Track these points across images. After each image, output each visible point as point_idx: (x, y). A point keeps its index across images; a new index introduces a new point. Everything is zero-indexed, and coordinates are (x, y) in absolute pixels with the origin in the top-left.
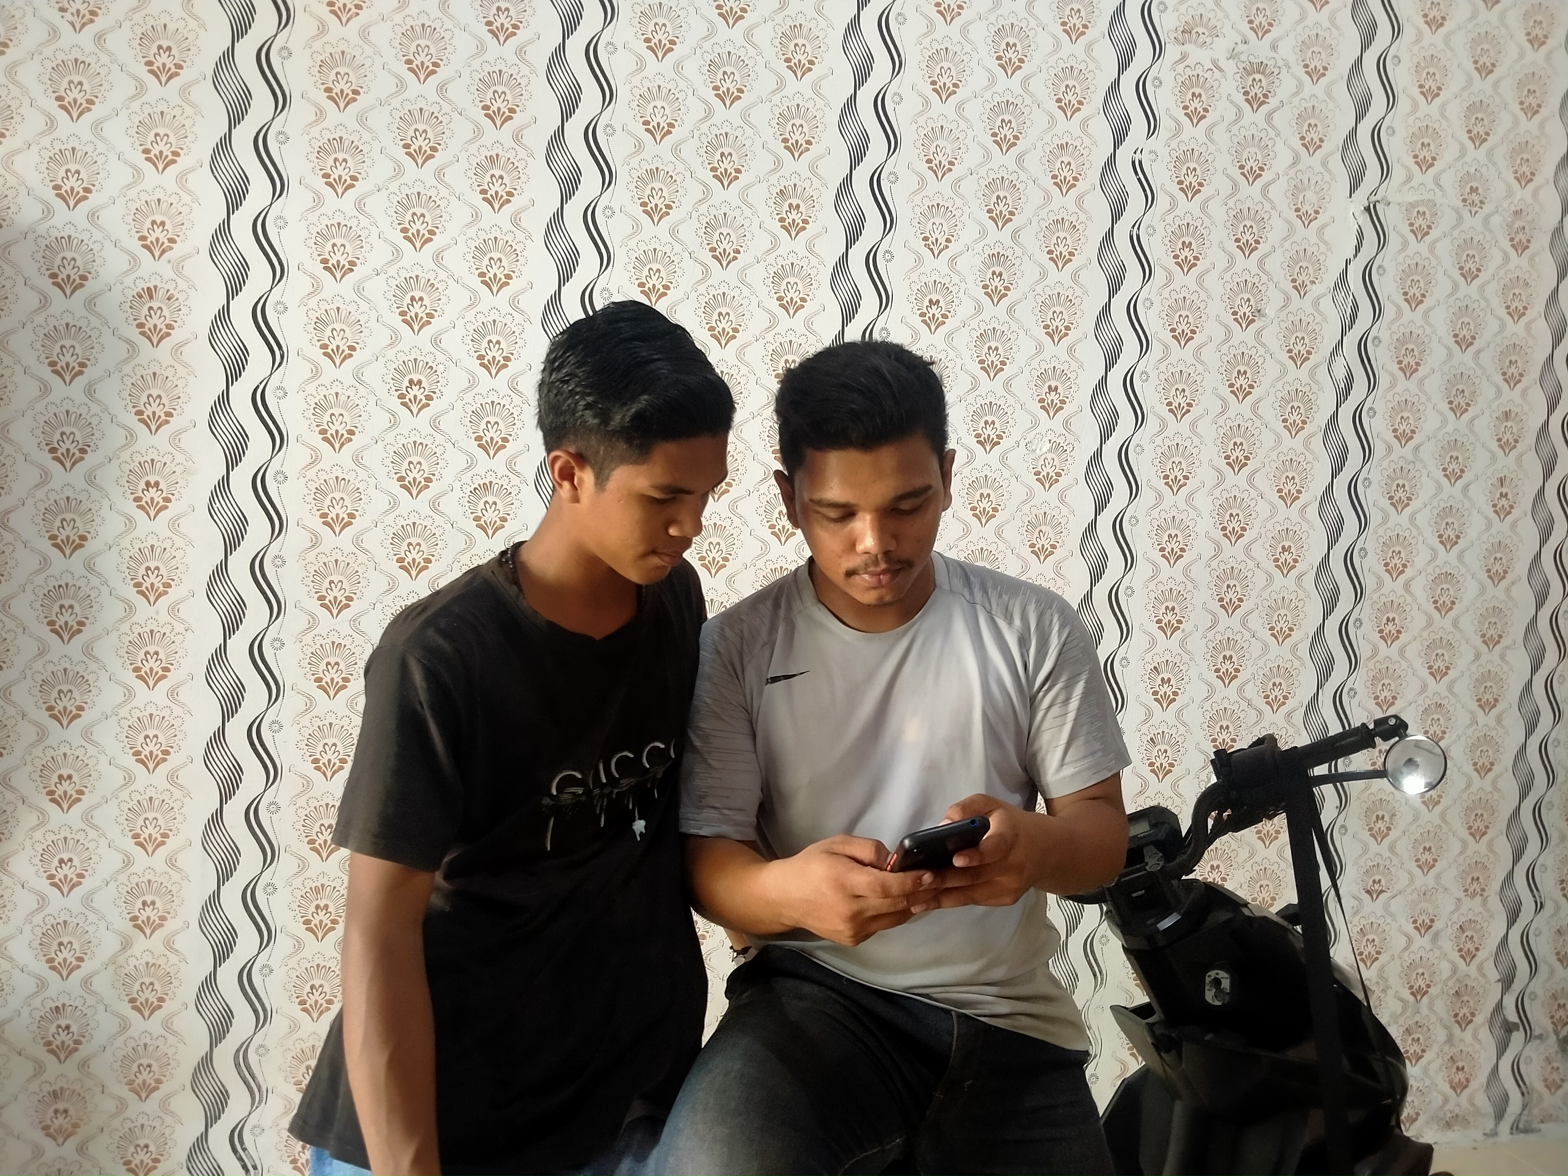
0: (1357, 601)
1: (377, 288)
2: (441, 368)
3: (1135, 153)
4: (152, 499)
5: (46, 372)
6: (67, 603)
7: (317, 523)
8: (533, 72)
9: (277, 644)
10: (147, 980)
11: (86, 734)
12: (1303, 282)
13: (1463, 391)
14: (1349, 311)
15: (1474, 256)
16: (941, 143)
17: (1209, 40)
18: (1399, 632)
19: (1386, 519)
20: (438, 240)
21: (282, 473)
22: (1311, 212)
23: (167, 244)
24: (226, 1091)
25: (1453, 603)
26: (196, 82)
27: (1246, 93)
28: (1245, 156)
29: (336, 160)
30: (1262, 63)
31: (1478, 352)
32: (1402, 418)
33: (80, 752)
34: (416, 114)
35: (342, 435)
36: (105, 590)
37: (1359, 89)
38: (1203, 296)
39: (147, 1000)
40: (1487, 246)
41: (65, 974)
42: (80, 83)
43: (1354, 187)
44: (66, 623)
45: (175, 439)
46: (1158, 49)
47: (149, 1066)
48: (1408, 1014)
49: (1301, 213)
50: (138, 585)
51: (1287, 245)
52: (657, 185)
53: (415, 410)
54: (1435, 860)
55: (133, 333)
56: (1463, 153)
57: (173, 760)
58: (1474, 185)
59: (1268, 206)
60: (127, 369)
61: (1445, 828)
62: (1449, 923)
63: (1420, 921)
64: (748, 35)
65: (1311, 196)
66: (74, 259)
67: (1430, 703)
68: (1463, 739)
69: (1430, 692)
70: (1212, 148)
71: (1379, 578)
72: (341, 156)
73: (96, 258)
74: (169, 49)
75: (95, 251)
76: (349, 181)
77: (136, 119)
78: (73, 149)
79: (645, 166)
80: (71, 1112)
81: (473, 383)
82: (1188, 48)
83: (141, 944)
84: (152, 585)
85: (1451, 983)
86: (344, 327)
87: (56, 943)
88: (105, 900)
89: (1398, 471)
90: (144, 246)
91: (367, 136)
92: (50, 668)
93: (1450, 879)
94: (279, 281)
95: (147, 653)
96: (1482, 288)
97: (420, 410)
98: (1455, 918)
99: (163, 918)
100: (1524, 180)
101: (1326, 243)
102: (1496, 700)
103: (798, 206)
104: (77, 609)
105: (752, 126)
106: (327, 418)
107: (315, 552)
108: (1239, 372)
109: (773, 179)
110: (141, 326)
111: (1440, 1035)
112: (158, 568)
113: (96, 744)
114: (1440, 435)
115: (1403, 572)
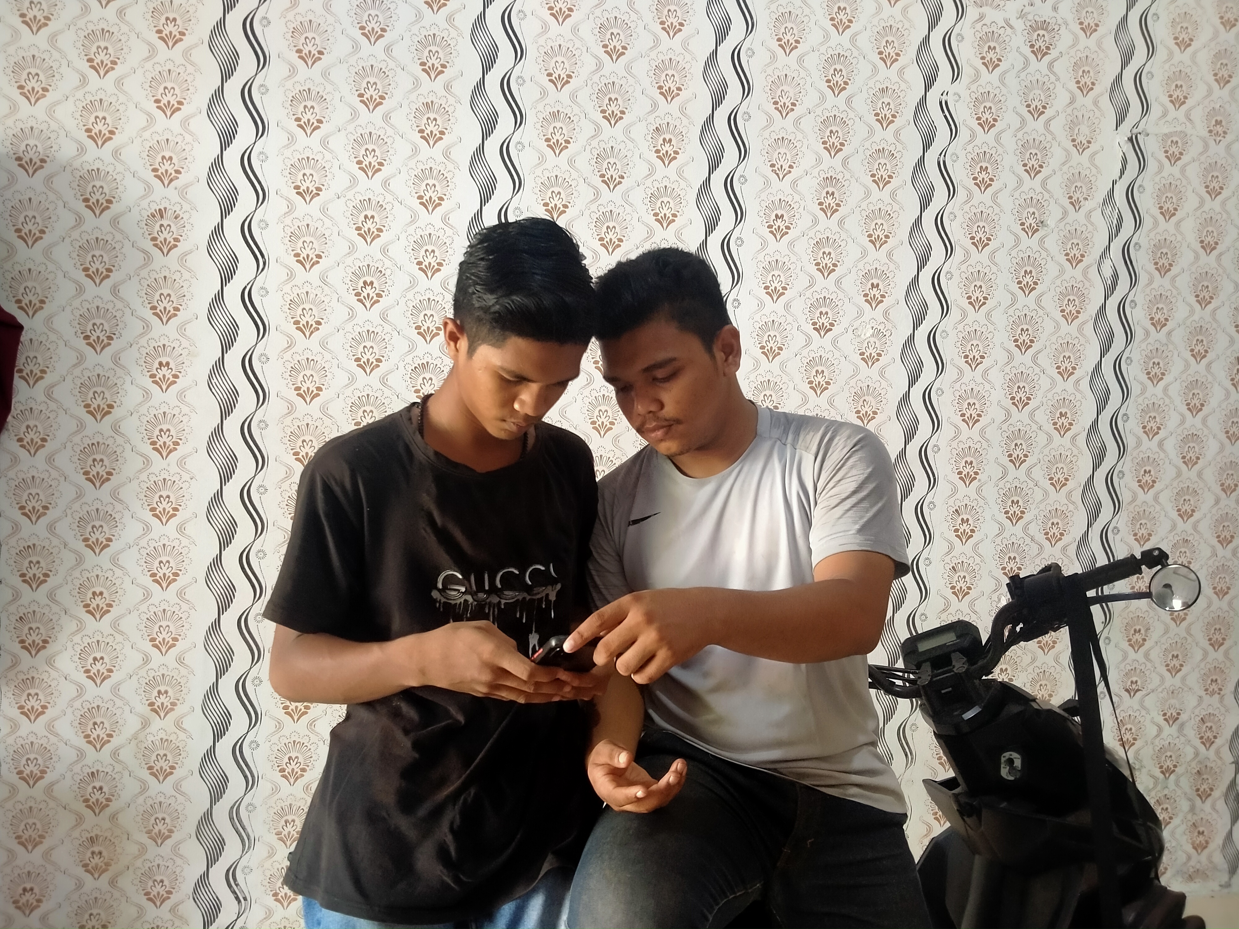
0: (1120, 457)
1: (338, 209)
2: (388, 272)
3: (942, 95)
4: (164, 376)
5: (81, 276)
6: (98, 457)
7: (292, 395)
8: (460, 35)
9: (262, 490)
10: (162, 753)
11: (114, 561)
12: (1078, 199)
13: (1207, 287)
14: (1115, 222)
15: (1217, 177)
16: (785, 88)
17: (1002, 3)
18: (1154, 482)
19: (1144, 390)
20: (386, 171)
21: (265, 355)
22: (1084, 142)
23: (174, 174)
24: (223, 840)
25: (1198, 458)
26: (196, 45)
27: (1032, 46)
28: (1031, 97)
29: (305, 107)
30: (1045, 21)
31: (1221, 254)
32: (1158, 308)
33: (109, 574)
34: (368, 69)
35: (312, 325)
36: (128, 447)
37: (1125, 41)
38: (997, 210)
39: (161, 768)
40: (1228, 168)
41: (98, 747)
42: (106, 48)
43: (1120, 121)
44: (98, 473)
45: (181, 329)
46: (960, 11)
47: (164, 819)
48: (1159, 788)
49: (1076, 143)
50: (153, 443)
51: (1065, 168)
52: (558, 125)
53: (368, 305)
54: (1181, 665)
55: (148, 245)
56: (1210, 92)
57: (181, 581)
58: (1219, 118)
59: (1049, 138)
60: (144, 273)
61: (1190, 640)
62: (1193, 716)
63: (1169, 714)
64: (631, 3)
65: (1084, 129)
66: (102, 187)
67: (1179, 538)
68: (1208, 565)
69: (1180, 530)
70: (1004, 91)
71: (1138, 438)
72: (309, 104)
73: (119, 186)
74: (175, 20)
75: (118, 181)
76: (316, 124)
77: (149, 76)
78: (101, 100)
79: (549, 109)
80: (105, 853)
81: (413, 283)
82: (986, 9)
83: (157, 723)
84: (165, 443)
85: (1194, 764)
86: (312, 239)
87: (91, 723)
88: (129, 690)
89: (1154, 352)
90: (156, 176)
91: (329, 88)
92: (86, 508)
93: (1193, 680)
94: (262, 203)
95: (161, 496)
96: (1224, 203)
97: (372, 306)
98: (1197, 712)
99: (173, 704)
101: (1096, 167)
102: (1233, 537)
103: (670, 140)
104: (106, 462)
105: (634, 77)
106: (300, 311)
107: (291, 418)
108: (1026, 271)
109: (651, 119)
110: (154, 239)
111: (1185, 805)
112: (168, 430)
113: (121, 568)
114: (1188, 323)
115: (1157, 433)
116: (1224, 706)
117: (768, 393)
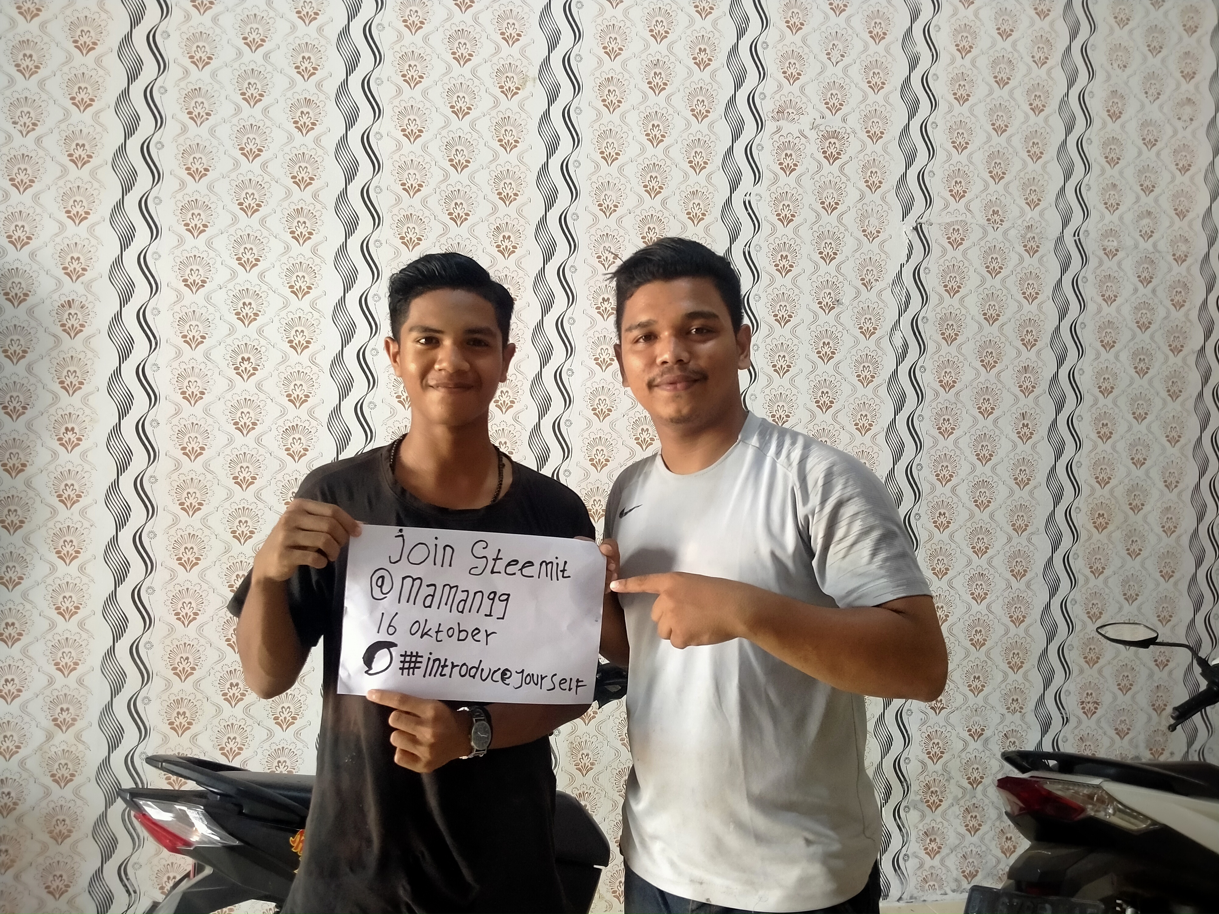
0: (916, 501)
1: (220, 297)
2: (263, 350)
3: (745, 196)
4: (70, 439)
6: (12, 508)
7: (179, 454)
8: (326, 153)
9: (152, 535)
10: (63, 762)
11: (25, 596)
12: (870, 280)
13: (992, 353)
14: (904, 299)
15: (997, 258)
16: (608, 193)
17: (797, 117)
18: (949, 523)
19: (936, 443)
20: (262, 266)
21: (156, 420)
22: (874, 231)
23: (81, 272)
24: (116, 838)
25: (989, 502)
26: (101, 166)
27: (824, 152)
28: (825, 195)
29: (193, 214)
30: (836, 131)
31: (1003, 325)
32: (946, 372)
33: (20, 608)
34: (247, 183)
35: (196, 395)
36: (38, 500)
37: (908, 146)
38: (797, 291)
39: (63, 775)
40: (1007, 251)
41: (8, 757)
42: (26, 169)
43: (905, 214)
44: (12, 521)
45: (85, 400)
46: (760, 125)
48: (967, 797)
49: (867, 233)
50: (59, 496)
51: (857, 255)
52: (411, 225)
53: (245, 377)
54: (983, 686)
55: (58, 330)
56: (986, 187)
57: (81, 614)
58: (996, 209)
59: (842, 229)
60: (54, 354)
61: (990, 663)
62: (996, 732)
63: (973, 730)
64: (472, 125)
65: (874, 221)
66: (20, 283)
67: (974, 573)
68: (1001, 599)
69: (974, 565)
70: (800, 191)
71: (932, 484)
72: (196, 212)
73: (34, 282)
74: (83, 145)
75: (34, 278)
76: (202, 228)
77: (61, 191)
78: (20, 212)
79: (403, 213)
80: (10, 851)
81: (285, 358)
82: (781, 123)
83: (60, 737)
84: (69, 496)
85: (999, 775)
86: (198, 323)
88: (35, 708)
89: (944, 410)
90: (66, 273)
91: (214, 198)
93: (995, 699)
94: (155, 294)
95: (65, 541)
96: (1003, 280)
97: (249, 377)
98: (1000, 728)
99: (74, 720)
100: (1033, 204)
101: (885, 253)
102: (1025, 571)
103: (509, 237)
104: (19, 512)
105: (476, 185)
106: (186, 384)
107: (178, 473)
108: (824, 343)
109: (492, 219)
110: (63, 325)
111: (993, 813)
112: (73, 485)
113: (31, 602)
114: (975, 384)
115: (950, 480)
116: (1026, 723)
117: (600, 448)
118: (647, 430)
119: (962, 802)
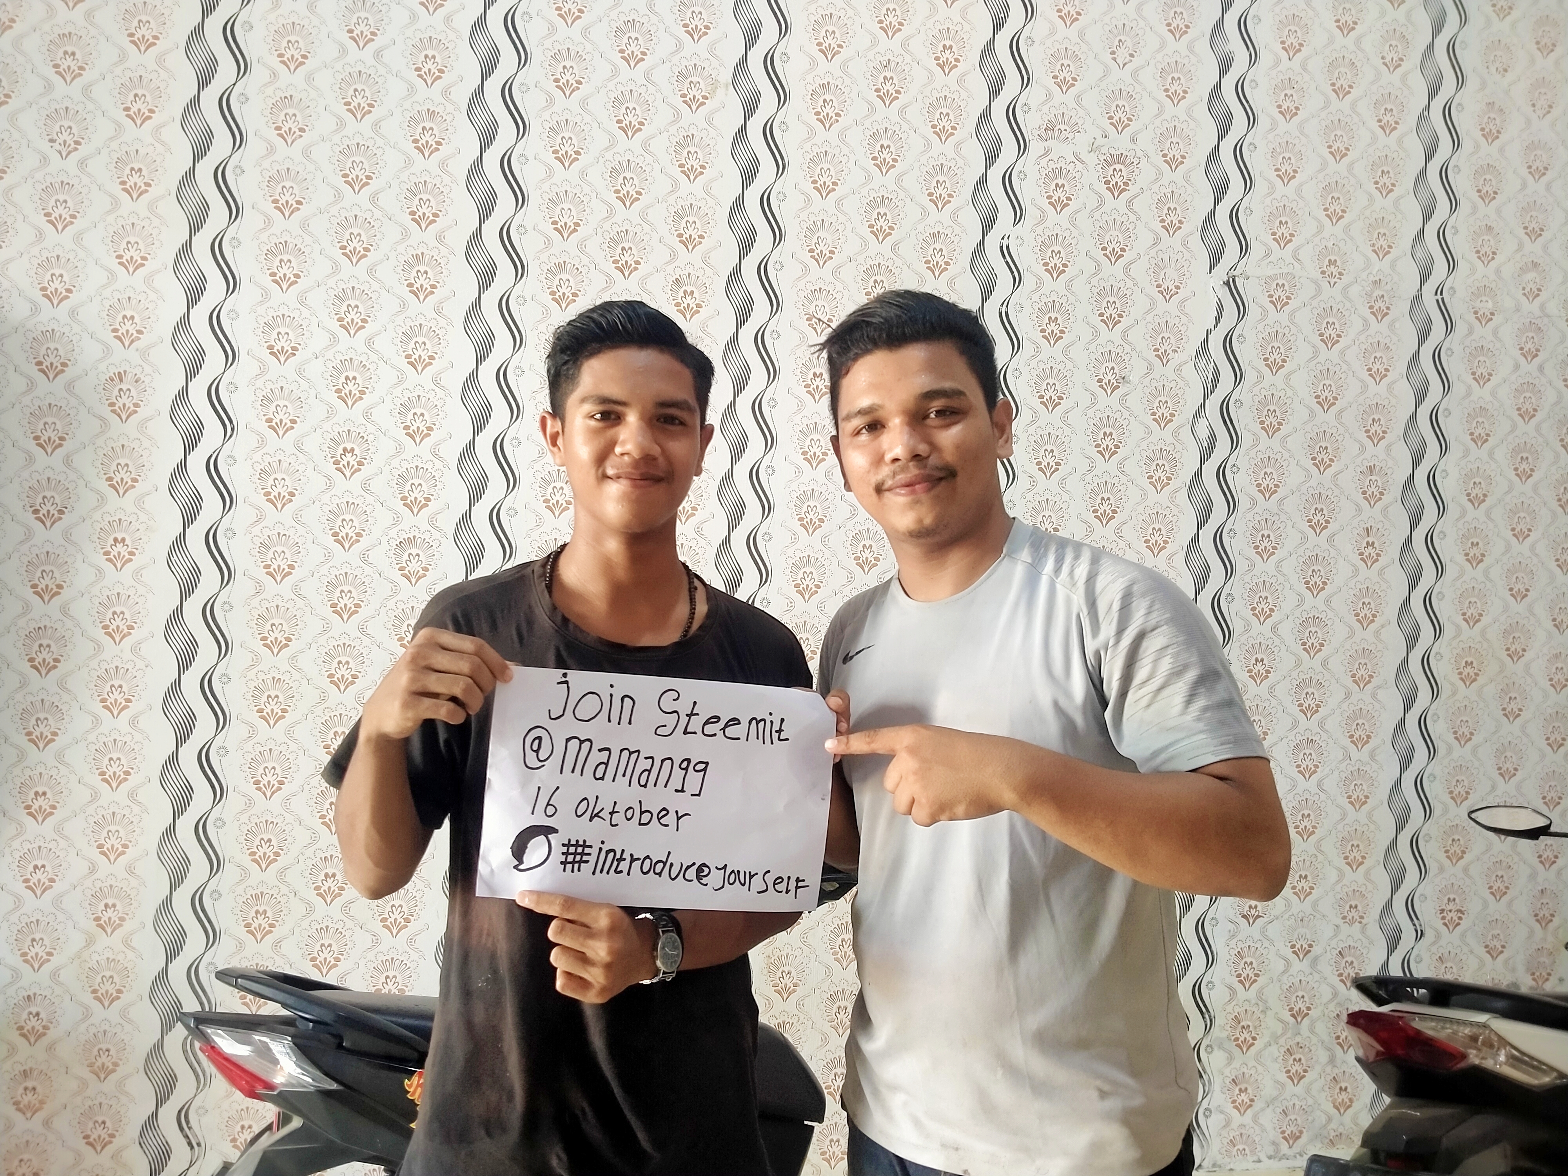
1: (316, 370)
2: (371, 438)
3: (1003, 239)
4: (119, 553)
5: (31, 445)
6: (45, 642)
7: (261, 574)
8: (455, 181)
9: (224, 679)
10: (108, 974)
11: (60, 757)
12: (1166, 351)
13: (1326, 448)
14: (1210, 376)
15: (1334, 323)
16: (822, 234)
17: (1071, 136)
18: (1268, 672)
19: (1252, 566)
20: (371, 328)
21: (231, 529)
22: (1172, 287)
23: (135, 335)
24: (175, 1076)
25: (1322, 645)
26: (162, 197)
27: (1107, 182)
28: (1107, 239)
29: (281, 261)
30: (1122, 154)
31: (1341, 411)
32: (1266, 473)
33: (54, 772)
34: (352, 220)
35: (284, 497)
36: (77, 631)
37: (1216, 174)
38: (1069, 365)
39: (107, 992)
40: (1347, 313)
41: (36, 967)
42: (65, 201)
43: (1213, 265)
44: (44, 660)
45: (139, 502)
46: (1022, 145)
47: (108, 1050)
48: (1289, 1034)
49: (1162, 289)
50: (106, 627)
51: (1149, 318)
52: (564, 277)
53: (348, 474)
54: (1312, 888)
55: (106, 412)
56: (1321, 229)
57: (133, 780)
58: (1333, 258)
59: (1130, 284)
60: (100, 442)
61: (1320, 858)
62: (1328, 949)
63: (1298, 946)
64: (645, 146)
65: (1172, 273)
66: (56, 349)
67: (1301, 738)
68: (1336, 773)
69: (1301, 729)
70: (1075, 233)
71: (1246, 621)
72: (285, 257)
73: (75, 348)
74: (140, 170)
75: (74, 342)
76: (293, 279)
77: (111, 230)
78: (58, 256)
79: (554, 260)
80: (39, 1089)
81: (400, 449)
82: (1051, 143)
83: (103, 940)
84: (118, 627)
85: (1331, 1006)
86: (286, 403)
87: (29, 939)
88: (72, 902)
89: (1263, 523)
90: (116, 337)
91: (308, 240)
92: (30, 698)
93: (1327, 906)
94: (231, 365)
95: (112, 686)
96: (1342, 353)
97: (352, 474)
98: (1333, 943)
99: (122, 919)
100: (1381, 253)
101: (1187, 315)
102: (1369, 737)
103: (692, 293)
104: (53, 648)
105: (650, 224)
106: (271, 482)
107: (259, 598)
108: (1105, 433)
109: (670, 269)
110: (112, 405)
111: (1323, 1056)
112: (122, 613)
113: (68, 765)
114: (1304, 489)
115: (1270, 616)
116: (1367, 938)
117: (808, 570)
118: (871, 546)
119: (1282, 1041)
